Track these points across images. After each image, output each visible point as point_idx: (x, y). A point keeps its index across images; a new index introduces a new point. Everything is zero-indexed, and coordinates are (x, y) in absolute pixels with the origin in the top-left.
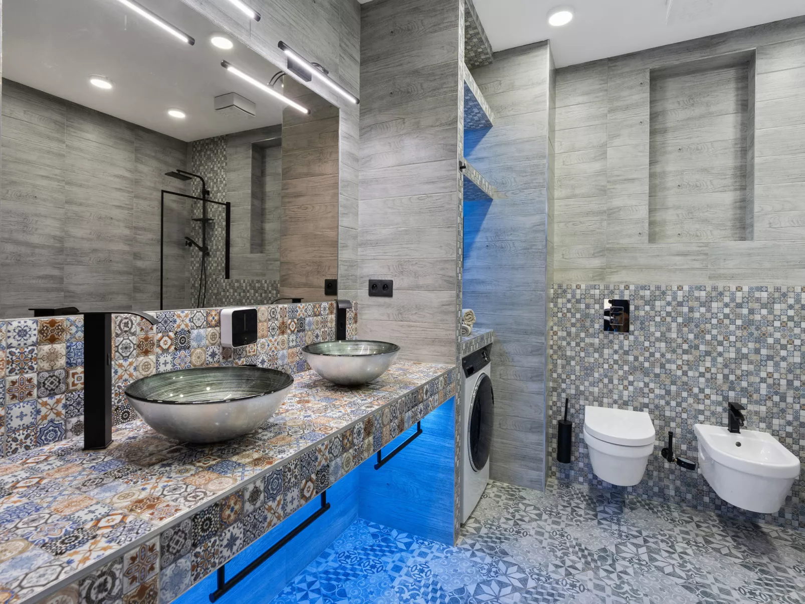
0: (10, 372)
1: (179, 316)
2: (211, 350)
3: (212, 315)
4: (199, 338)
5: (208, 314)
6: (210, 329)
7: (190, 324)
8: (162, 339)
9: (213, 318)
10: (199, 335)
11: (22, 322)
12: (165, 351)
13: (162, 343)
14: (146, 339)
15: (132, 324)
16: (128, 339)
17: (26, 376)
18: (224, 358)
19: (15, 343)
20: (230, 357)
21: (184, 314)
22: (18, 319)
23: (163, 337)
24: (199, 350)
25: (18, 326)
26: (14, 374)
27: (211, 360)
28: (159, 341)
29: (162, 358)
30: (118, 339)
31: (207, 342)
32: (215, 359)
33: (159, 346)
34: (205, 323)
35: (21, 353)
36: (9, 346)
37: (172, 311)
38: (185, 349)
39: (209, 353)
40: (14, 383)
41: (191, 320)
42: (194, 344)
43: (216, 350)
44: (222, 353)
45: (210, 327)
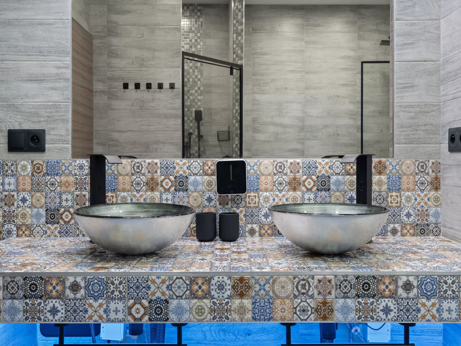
0: (76, 189)
1: (178, 164)
2: (207, 195)
3: (208, 165)
4: (196, 184)
5: (204, 164)
6: (206, 177)
7: (187, 171)
8: (164, 180)
9: (210, 168)
10: (195, 181)
11: (81, 161)
12: (167, 190)
13: (164, 184)
14: (152, 179)
15: (142, 167)
16: (140, 178)
17: (83, 193)
18: (220, 204)
19: (78, 173)
20: (227, 204)
21: (182, 163)
22: (79, 160)
23: (165, 179)
24: (195, 194)
25: (79, 164)
26: (77, 190)
27: (208, 204)
28: (162, 182)
29: (164, 195)
30: (133, 177)
31: (204, 188)
32: (211, 204)
33: (162, 186)
34: (201, 171)
35: (80, 179)
36: (76, 175)
37: (172, 160)
38: (183, 191)
39: (206, 198)
40: (77, 196)
41: (188, 168)
42: (190, 187)
43: (211, 195)
44: (219, 200)
45: (207, 175)
